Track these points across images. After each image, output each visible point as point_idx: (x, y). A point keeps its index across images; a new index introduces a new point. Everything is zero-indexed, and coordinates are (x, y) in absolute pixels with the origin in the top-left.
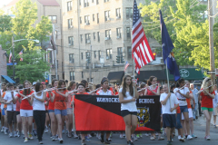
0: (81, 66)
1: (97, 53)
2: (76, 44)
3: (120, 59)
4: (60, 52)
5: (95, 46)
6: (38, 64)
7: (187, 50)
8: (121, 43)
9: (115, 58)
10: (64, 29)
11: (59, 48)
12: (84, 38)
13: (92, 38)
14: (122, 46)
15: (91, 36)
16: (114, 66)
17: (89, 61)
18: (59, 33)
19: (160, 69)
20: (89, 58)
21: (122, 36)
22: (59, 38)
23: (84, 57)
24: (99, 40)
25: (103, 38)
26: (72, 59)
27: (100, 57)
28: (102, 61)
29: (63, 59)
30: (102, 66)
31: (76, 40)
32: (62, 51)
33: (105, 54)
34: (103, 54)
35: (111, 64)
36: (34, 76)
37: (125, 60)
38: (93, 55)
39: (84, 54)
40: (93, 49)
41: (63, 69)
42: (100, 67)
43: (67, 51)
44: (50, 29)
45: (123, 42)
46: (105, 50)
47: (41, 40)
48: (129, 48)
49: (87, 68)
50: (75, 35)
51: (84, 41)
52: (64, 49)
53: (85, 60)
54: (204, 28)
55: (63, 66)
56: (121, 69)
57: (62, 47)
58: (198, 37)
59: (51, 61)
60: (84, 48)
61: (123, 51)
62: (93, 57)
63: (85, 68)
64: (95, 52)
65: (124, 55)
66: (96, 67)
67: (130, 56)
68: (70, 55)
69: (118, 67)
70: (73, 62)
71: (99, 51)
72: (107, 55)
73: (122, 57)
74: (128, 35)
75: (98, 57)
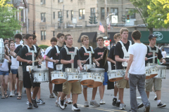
0: (53, 26)
1: (70, 13)
2: (48, 3)
3: (93, 20)
4: (31, 11)
5: (68, 5)
6: (9, 22)
7: (162, 12)
8: (94, 4)
9: (87, 19)
11: (31, 7)
14: (95, 6)
16: (87, 27)
17: (61, 21)
20: (61, 18)
23: (56, 16)
26: (43, 18)
27: (72, 17)
28: (75, 21)
29: (34, 18)
30: (74, 26)
32: (34, 10)
33: (77, 14)
34: (75, 14)
35: (83, 25)
36: (5, 34)
37: (98, 21)
38: (65, 15)
39: (56, 14)
40: (66, 9)
41: (34, 28)
42: (72, 27)
43: (39, 10)
45: (96, 2)
46: (77, 10)
48: (102, 8)
49: (59, 27)
52: (36, 7)
53: (57, 19)
55: (34, 25)
56: (94, 30)
57: (34, 5)
59: (22, 19)
60: (57, 7)
61: (96, 11)
62: (65, 17)
63: (56, 28)
64: (67, 11)
65: (97, 15)
66: (68, 27)
67: (103, 17)
68: (41, 14)
69: (90, 27)
70: (45, 21)
71: (72, 11)
72: (80, 16)
73: (95, 17)
75: (70, 17)
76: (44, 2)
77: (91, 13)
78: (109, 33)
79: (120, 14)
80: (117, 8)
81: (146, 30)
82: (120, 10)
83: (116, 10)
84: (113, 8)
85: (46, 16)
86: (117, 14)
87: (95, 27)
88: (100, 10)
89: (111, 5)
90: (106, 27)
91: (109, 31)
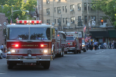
1: (65, 20)
2: (51, 14)
3: (80, 23)
4: (41, 19)
5: (64, 15)
8: (80, 14)
9: (76, 23)
10: (44, 4)
11: (40, 16)
12: (56, 9)
13: (62, 10)
15: (61, 9)
16: (76, 28)
17: (60, 25)
18: (41, 6)
19: (105, 30)
21: (82, 9)
22: (41, 9)
23: (57, 22)
24: (66, 11)
25: (69, 10)
28: (68, 24)
30: (68, 28)
31: (51, 11)
32: (43, 18)
33: (70, 20)
34: (69, 20)
35: (74, 27)
37: (83, 24)
38: (62, 21)
39: (57, 20)
40: (63, 17)
44: (36, 4)
45: (82, 13)
46: (70, 17)
47: (30, 11)
48: (86, 16)
50: (51, 7)
51: (57, 11)
52: (44, 16)
53: (57, 24)
56: (80, 30)
57: (42, 15)
60: (57, 16)
61: (81, 18)
62: (62, 22)
64: (64, 19)
65: (82, 21)
66: (64, 29)
67: (86, 22)
68: (47, 20)
69: (78, 28)
71: (66, 18)
72: (71, 21)
74: (85, 8)
75: (65, 22)
76: (48, 13)
77: (79, 20)
78: (90, 32)
79: (97, 20)
80: (95, 16)
81: (113, 29)
82: (97, 17)
83: (94, 18)
84: (93, 16)
85: (50, 21)
86: (95, 20)
87: (81, 28)
88: (84, 18)
89: (91, 14)
90: (87, 28)
91: (90, 30)
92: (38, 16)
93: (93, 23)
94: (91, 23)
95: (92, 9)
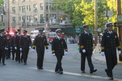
0: (19, 24)
1: (29, 17)
2: (17, 12)
4: (7, 16)
5: (28, 13)
7: (81, 17)
8: (42, 12)
9: (39, 20)
10: (10, 3)
11: (7, 14)
12: (21, 8)
14: (43, 13)
15: (26, 8)
16: (38, 25)
17: (24, 22)
18: (7, 5)
19: (64, 27)
20: (24, 20)
21: (44, 8)
22: (7, 8)
24: (30, 10)
25: (32, 9)
26: (14, 20)
28: (32, 21)
29: (9, 20)
31: (17, 9)
32: (9, 15)
33: (33, 18)
35: (36, 24)
37: (45, 22)
38: (26, 18)
39: (21, 18)
40: (27, 15)
41: (9, 26)
42: (30, 25)
43: (12, 15)
44: (3, 3)
46: (33, 15)
48: (47, 15)
49: (23, 25)
50: (17, 6)
51: (21, 10)
53: (22, 21)
54: (92, 5)
55: (9, 24)
56: (42, 27)
57: (9, 13)
58: (88, 10)
59: (2, 21)
60: (21, 14)
61: (43, 16)
62: (26, 20)
63: (21, 25)
65: (44, 18)
66: (28, 25)
67: (47, 20)
68: (13, 18)
69: (40, 25)
70: (15, 22)
73: (43, 20)
74: (47, 8)
75: (29, 20)
76: (14, 11)
77: (41, 17)
78: (51, 29)
79: (57, 18)
81: (71, 27)
82: (57, 16)
83: (55, 16)
84: (53, 15)
85: (16, 19)
86: (55, 18)
87: (43, 25)
88: (45, 16)
89: (52, 13)
90: (49, 25)
91: (51, 27)
92: (4, 13)
93: (53, 21)
94: (52, 20)
95: (52, 9)
